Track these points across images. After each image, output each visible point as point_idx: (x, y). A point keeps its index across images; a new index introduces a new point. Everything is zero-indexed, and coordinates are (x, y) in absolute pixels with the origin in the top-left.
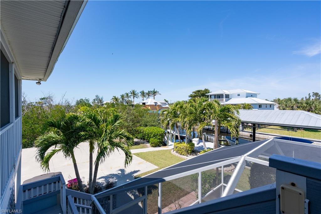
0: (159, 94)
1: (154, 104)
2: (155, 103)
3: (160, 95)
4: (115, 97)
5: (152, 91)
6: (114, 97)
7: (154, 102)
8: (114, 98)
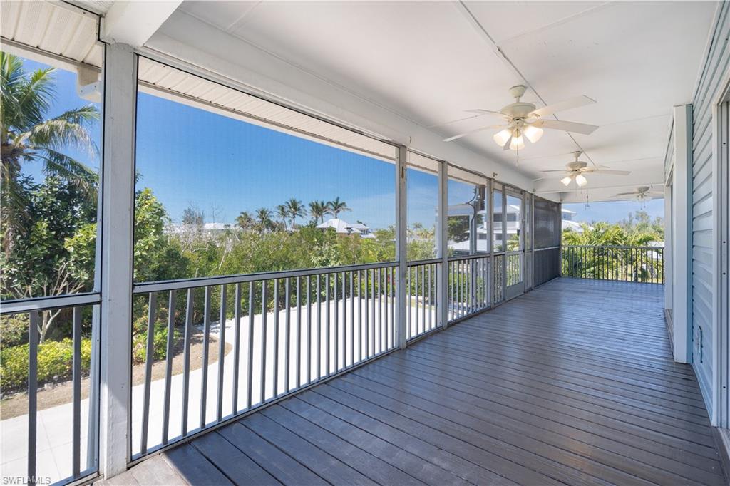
0: (348, 209)
1: (346, 231)
2: (348, 228)
3: (349, 211)
4: (245, 214)
5: (332, 201)
6: (243, 213)
7: (345, 227)
8: (243, 216)
